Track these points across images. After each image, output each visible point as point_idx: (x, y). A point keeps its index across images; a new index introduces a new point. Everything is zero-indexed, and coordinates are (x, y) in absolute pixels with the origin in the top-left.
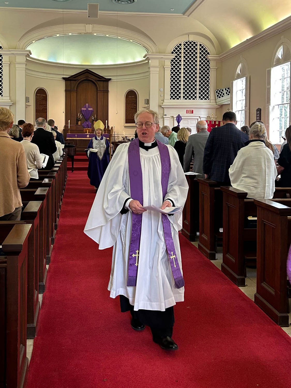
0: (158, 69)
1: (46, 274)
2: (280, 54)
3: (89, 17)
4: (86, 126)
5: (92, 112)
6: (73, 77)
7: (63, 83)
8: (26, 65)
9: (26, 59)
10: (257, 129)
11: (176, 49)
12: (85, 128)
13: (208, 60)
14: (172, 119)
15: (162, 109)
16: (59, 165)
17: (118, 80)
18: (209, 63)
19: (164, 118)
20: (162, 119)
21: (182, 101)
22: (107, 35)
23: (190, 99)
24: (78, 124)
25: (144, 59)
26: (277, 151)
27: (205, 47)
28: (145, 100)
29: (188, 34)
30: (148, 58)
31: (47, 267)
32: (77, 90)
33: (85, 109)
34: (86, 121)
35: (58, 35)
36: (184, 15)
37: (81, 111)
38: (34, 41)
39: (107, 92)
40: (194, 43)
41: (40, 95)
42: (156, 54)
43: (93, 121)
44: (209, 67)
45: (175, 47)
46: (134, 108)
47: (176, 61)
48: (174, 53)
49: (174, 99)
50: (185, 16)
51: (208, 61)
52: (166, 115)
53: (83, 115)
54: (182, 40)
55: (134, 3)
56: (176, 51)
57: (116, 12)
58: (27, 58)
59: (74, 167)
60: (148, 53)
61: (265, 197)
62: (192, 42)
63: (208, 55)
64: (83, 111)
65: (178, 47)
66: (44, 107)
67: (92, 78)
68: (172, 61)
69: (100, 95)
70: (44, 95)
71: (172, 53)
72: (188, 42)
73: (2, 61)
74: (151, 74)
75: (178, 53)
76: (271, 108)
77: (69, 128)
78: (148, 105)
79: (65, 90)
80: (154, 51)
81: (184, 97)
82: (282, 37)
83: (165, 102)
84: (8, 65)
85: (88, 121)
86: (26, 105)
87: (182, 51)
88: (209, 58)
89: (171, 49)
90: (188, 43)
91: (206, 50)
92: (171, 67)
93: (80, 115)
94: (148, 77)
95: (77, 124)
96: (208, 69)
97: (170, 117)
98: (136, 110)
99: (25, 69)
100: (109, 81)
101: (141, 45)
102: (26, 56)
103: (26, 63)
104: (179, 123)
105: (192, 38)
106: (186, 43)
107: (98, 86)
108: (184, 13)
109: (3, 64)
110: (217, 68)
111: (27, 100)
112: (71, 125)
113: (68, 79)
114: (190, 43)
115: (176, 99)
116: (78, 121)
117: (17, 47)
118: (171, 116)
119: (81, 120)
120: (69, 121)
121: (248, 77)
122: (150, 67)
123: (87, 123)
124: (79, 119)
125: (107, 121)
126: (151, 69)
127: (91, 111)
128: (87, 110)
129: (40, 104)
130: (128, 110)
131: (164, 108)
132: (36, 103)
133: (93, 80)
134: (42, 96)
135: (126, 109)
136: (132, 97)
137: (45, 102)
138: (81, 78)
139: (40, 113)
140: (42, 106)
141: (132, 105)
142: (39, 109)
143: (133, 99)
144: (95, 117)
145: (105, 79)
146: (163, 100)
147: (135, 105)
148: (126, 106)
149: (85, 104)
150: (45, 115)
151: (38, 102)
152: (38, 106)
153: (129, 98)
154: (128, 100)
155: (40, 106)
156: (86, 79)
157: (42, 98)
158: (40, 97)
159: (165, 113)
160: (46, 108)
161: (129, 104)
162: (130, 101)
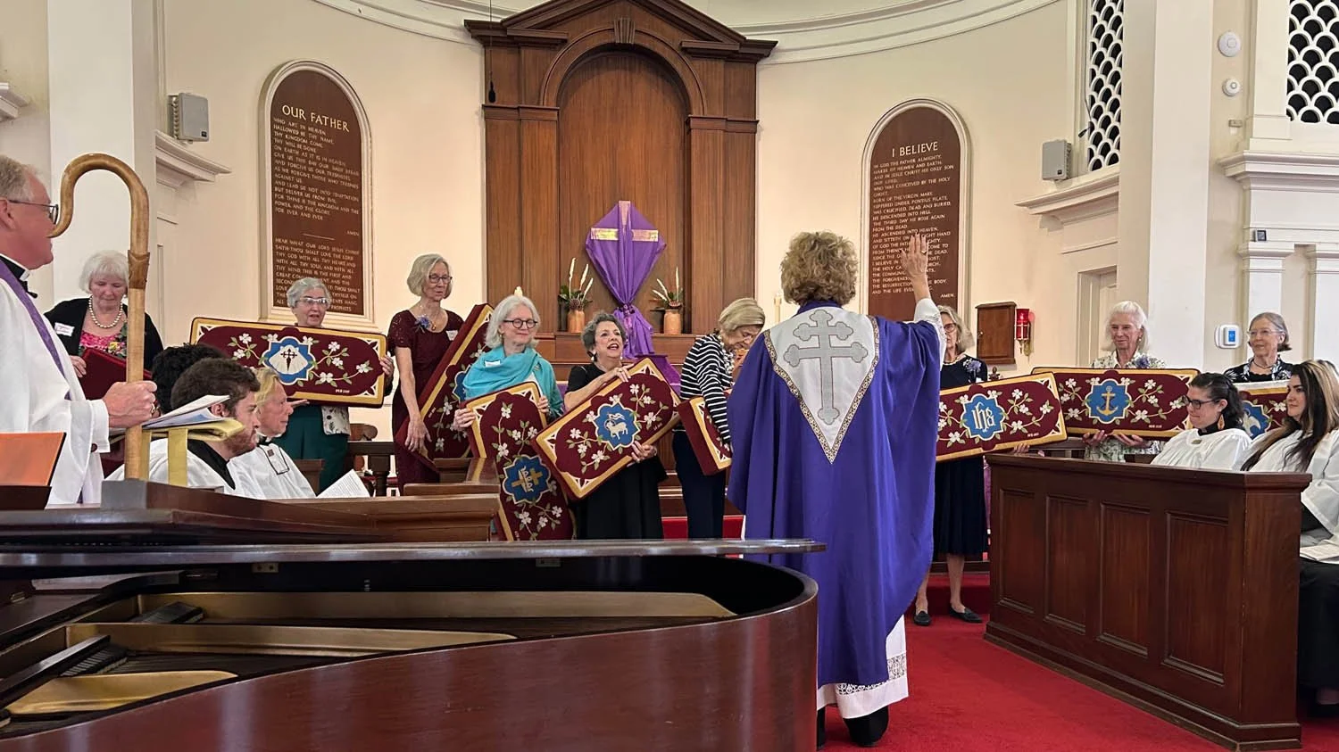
5: (654, 253)
6: (534, 22)
7: (471, 60)
14: (1303, 266)
15: (1232, 195)
19: (1243, 257)
20: (1232, 269)
24: (567, 329)
28: (1048, 147)
32: (560, 110)
33: (610, 235)
34: (621, 310)
37: (588, 251)
39: (750, 125)
41: (307, 115)
43: (663, 312)
46: (936, 224)
49: (1309, 118)
52: (1262, 236)
53: (597, 271)
64: (597, 243)
66: (342, 203)
67: (658, 35)
69: (705, 143)
70: (335, 123)
79: (484, 107)
83: (1254, 136)
85: (633, 312)
93: (578, 273)
95: (560, 330)
97: (1291, 248)
98: (948, 233)
100: (762, 56)
107: (691, 88)
113: (499, 34)
115: (1323, 118)
116: (564, 308)
118: (1296, 246)
119: (585, 306)
124: (575, 295)
127: (651, 247)
128: (624, 245)
129: (307, 182)
130: (887, 237)
131: (1253, 186)
132: (273, 165)
133: (659, 49)
134: (318, 126)
135: (876, 230)
136: (922, 148)
137: (343, 173)
138: (588, 31)
139: (308, 245)
140: (323, 195)
141: (922, 204)
142: (304, 211)
143: (926, 162)
144: (678, 286)
145: (741, 46)
146: (1241, 122)
147: (943, 201)
148: (872, 215)
149: (614, 204)
150: (349, 261)
151: (290, 161)
152: (291, 195)
153: (898, 158)
154: (888, 176)
155: (308, 196)
156: (618, 42)
157: (322, 139)
158: (307, 132)
159: (1256, 223)
160: (357, 212)
161: (900, 201)
162: (903, 179)
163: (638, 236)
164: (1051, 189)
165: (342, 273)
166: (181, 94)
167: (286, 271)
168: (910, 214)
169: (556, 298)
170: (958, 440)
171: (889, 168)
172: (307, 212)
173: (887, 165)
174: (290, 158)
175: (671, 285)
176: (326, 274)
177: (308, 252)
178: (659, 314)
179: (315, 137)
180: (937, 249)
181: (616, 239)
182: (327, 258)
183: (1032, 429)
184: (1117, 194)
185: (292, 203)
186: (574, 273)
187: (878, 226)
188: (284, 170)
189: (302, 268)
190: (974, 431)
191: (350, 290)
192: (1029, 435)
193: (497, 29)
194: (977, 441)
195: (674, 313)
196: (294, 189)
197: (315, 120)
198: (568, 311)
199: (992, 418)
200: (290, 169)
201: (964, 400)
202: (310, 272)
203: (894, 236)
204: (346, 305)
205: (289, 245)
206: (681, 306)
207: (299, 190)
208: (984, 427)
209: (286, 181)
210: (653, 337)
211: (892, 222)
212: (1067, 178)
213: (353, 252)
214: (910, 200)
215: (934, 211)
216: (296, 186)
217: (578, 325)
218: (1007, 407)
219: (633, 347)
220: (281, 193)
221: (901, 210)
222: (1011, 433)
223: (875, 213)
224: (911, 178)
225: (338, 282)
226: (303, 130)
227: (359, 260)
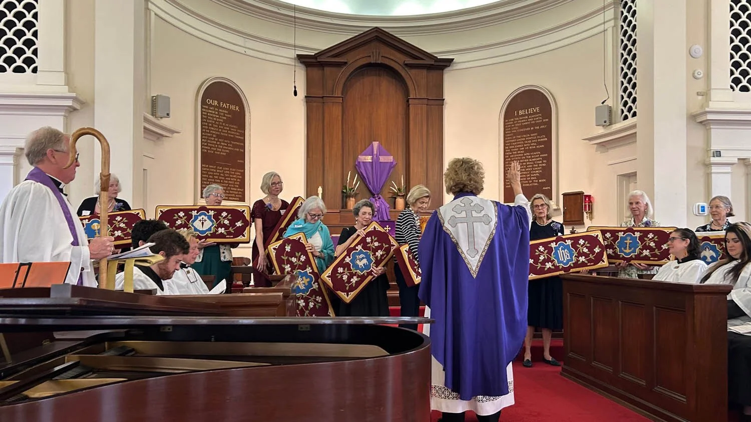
5: (391, 168)
6: (330, 54)
7: (300, 74)
14: (743, 170)
19: (708, 165)
24: (346, 208)
28: (597, 109)
32: (343, 98)
33: (369, 159)
34: (375, 197)
37: (357, 168)
39: (439, 101)
41: (219, 103)
43: (395, 198)
46: (539, 150)
49: (744, 89)
52: (718, 154)
53: (362, 178)
64: (361, 164)
66: (235, 146)
67: (392, 57)
69: (417, 111)
70: (233, 107)
79: (306, 97)
83: (712, 100)
85: (380, 198)
93: (352, 178)
95: (343, 208)
97: (736, 161)
98: (546, 155)
100: (446, 66)
107: (410, 84)
111: (160, 106)
113: (314, 61)
116: (345, 196)
118: (739, 159)
119: (355, 196)
124: (350, 190)
127: (389, 165)
128: (376, 164)
129: (218, 136)
130: (513, 157)
131: (712, 127)
132: (202, 128)
133: (392, 64)
134: (224, 108)
135: (507, 154)
136: (531, 111)
137: (236, 132)
138: (358, 57)
139: (218, 168)
140: (226, 143)
141: (531, 140)
142: (217, 151)
143: (533, 118)
144: (403, 185)
145: (435, 61)
146: (704, 93)
147: (543, 138)
148: (505, 146)
149: (370, 143)
150: (238, 175)
151: (210, 127)
152: (210, 143)
153: (518, 116)
154: (513, 126)
155: (218, 143)
156: (372, 62)
157: (226, 115)
158: (218, 112)
159: (714, 147)
160: (242, 151)
161: (519, 138)
162: (521, 127)
163: (382, 159)
164: (601, 131)
165: (235, 181)
166: (158, 95)
167: (207, 181)
168: (525, 145)
169: (341, 191)
170: (551, 266)
171: (513, 121)
172: (218, 151)
173: (513, 120)
174: (210, 125)
175: (399, 184)
176: (227, 182)
177: (218, 171)
178: (393, 199)
179: (222, 114)
180: (540, 163)
181: (371, 161)
182: (227, 174)
183: (590, 261)
184: (636, 133)
185: (211, 147)
186: (350, 179)
187: (508, 152)
188: (207, 131)
189: (215, 179)
190: (559, 262)
191: (238, 190)
192: (588, 264)
193: (313, 58)
194: (561, 267)
195: (401, 198)
196: (211, 140)
197: (222, 106)
198: (347, 198)
199: (568, 255)
200: (210, 130)
201: (553, 245)
202: (219, 181)
203: (517, 157)
204: (236, 197)
205: (208, 168)
206: (404, 195)
207: (214, 140)
208: (564, 259)
209: (208, 136)
210: (390, 211)
211: (516, 149)
212: (609, 125)
213: (241, 171)
214: (525, 138)
215: (538, 143)
216: (213, 139)
217: (352, 206)
218: (576, 248)
219: (380, 216)
220: (205, 142)
221: (520, 143)
222: (579, 263)
223: (507, 145)
224: (526, 126)
225: (233, 186)
226: (217, 111)
227: (243, 174)
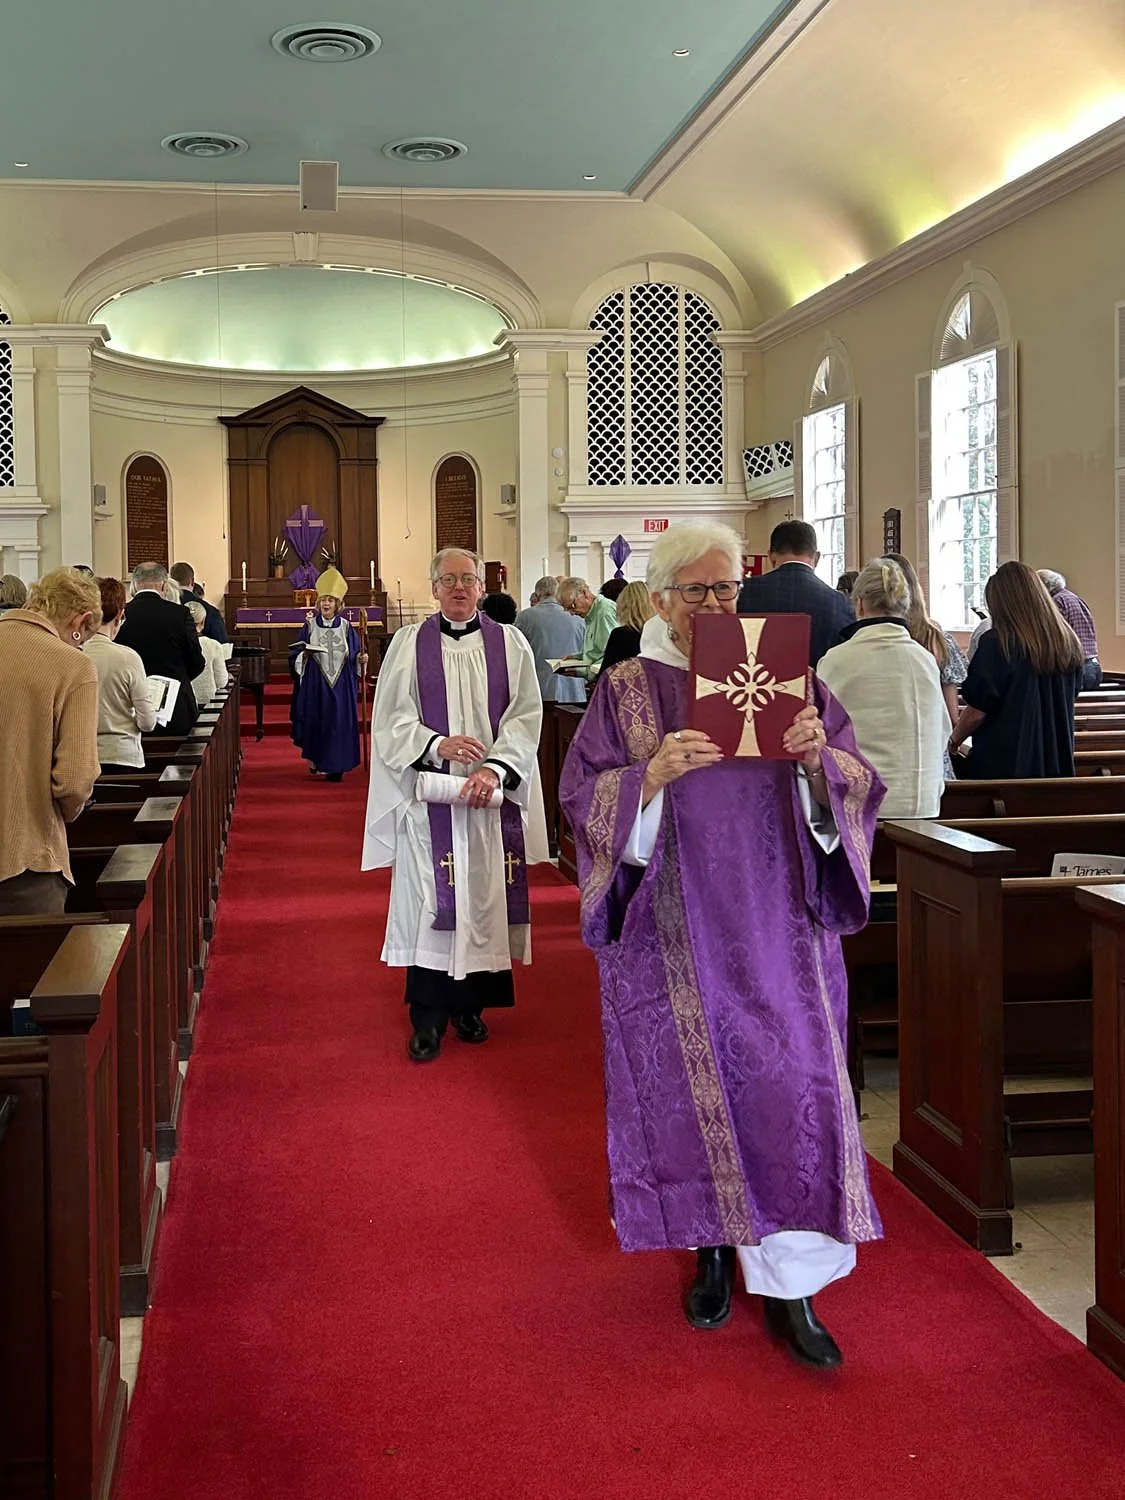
0: (544, 383)
1: (178, 1091)
2: (960, 321)
3: (305, 207)
4: (302, 580)
5: (321, 533)
6: (253, 415)
7: (221, 436)
8: (93, 376)
9: (92, 355)
10: (879, 582)
11: (606, 311)
12: (300, 589)
13: (715, 347)
14: (598, 552)
15: (562, 519)
16: (214, 717)
17: (409, 423)
18: (720, 359)
19: (568, 549)
20: (563, 554)
21: (629, 490)
22: (369, 270)
23: (656, 482)
24: (274, 576)
25: (498, 348)
26: (957, 655)
27: (705, 304)
28: (502, 487)
29: (646, 261)
30: (509, 343)
31: (183, 1067)
32: (268, 460)
33: (297, 524)
34: (303, 564)
35: (199, 273)
36: (630, 194)
37: (285, 531)
38: (118, 295)
39: (372, 462)
40: (667, 290)
41: (143, 478)
42: (539, 331)
44: (720, 372)
45: (603, 304)
46: (466, 517)
47: (607, 352)
48: (600, 326)
49: (601, 483)
50: (635, 198)
51: (715, 352)
52: (574, 539)
53: (290, 544)
54: (626, 281)
55: (458, 157)
56: (607, 319)
57: (397, 191)
58: (96, 353)
59: (264, 722)
60: (510, 327)
61: (918, 812)
62: (661, 286)
63: (715, 332)
64: (289, 529)
65: (613, 304)
66: (158, 518)
67: (320, 416)
68: (593, 352)
69: (348, 473)
70: (155, 479)
71: (593, 325)
72: (647, 286)
73: (10, 366)
74: (521, 399)
75: (613, 326)
76: (933, 508)
77: (244, 588)
78: (515, 505)
79: (229, 460)
80: (531, 318)
81: (635, 476)
82: (967, 265)
83: (570, 493)
84: (31, 377)
85: (309, 566)
86: (95, 514)
87: (627, 318)
88: (718, 341)
89: (590, 313)
90: (647, 291)
91: (708, 312)
92: (591, 374)
93: (279, 546)
94: (510, 408)
95: (270, 576)
96: (716, 379)
97: (589, 544)
98: (472, 524)
99: (87, 391)
100: (377, 425)
101: (484, 299)
102: (92, 347)
103: (91, 369)
104: (619, 566)
105: (658, 275)
106: (641, 290)
107: (340, 444)
108: (630, 190)
109: (13, 373)
110: (745, 373)
111: (98, 495)
112: (252, 580)
113: (236, 422)
114: (654, 290)
115: (608, 483)
116: (273, 563)
117: (59, 319)
118: (592, 543)
119: (283, 563)
120: (244, 564)
121: (852, 404)
122: (515, 376)
123: (306, 573)
124: (278, 557)
125: (372, 563)
126: (522, 383)
127: (319, 530)
128: (304, 529)
129: (143, 510)
130: (444, 524)
131: (570, 518)
132: (128, 505)
133: (322, 423)
134: (147, 482)
136: (458, 478)
137: (159, 503)
138: (284, 417)
139: (143, 541)
140: (149, 516)
141: (459, 507)
142: (141, 525)
143: (461, 485)
144: (334, 551)
145: (366, 420)
147: (469, 506)
149: (299, 507)
150: (161, 546)
151: (135, 502)
152: (135, 519)
153: (448, 482)
154: (444, 491)
155: (142, 517)
156: (299, 421)
157: (149, 488)
158: (142, 486)
159: (572, 533)
160: (165, 522)
161: (450, 505)
162: (451, 493)
163: (313, 524)
165: (158, 553)
166: (97, 485)
168: (456, 512)
169: (267, 559)
171: (444, 488)
172: (143, 525)
173: (444, 485)
174: (135, 500)
175: (330, 550)
177: (142, 544)
179: (146, 488)
180: (468, 532)
181: (300, 526)
182: (151, 546)
185: (136, 522)
186: (277, 545)
187: (441, 518)
188: (132, 507)
189: (140, 552)
193: (234, 419)
197: (146, 479)
198: (274, 566)
200: (135, 505)
203: (448, 523)
205: (134, 542)
207: (139, 514)
209: (132, 512)
211: (447, 516)
212: (513, 503)
213: (165, 542)
214: (455, 504)
215: (466, 512)
216: (137, 514)
217: (280, 574)
220: (131, 519)
221: (450, 509)
224: (455, 493)
226: (140, 486)
227: (166, 546)
